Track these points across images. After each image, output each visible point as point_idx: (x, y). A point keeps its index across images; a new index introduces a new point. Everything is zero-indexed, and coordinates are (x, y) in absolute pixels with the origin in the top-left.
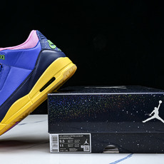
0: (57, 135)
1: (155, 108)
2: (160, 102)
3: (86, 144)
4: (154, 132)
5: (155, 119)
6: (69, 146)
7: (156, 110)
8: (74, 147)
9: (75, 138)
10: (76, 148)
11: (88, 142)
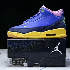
0: (12, 58)
1: (57, 46)
2: (59, 43)
3: (25, 63)
4: (56, 57)
5: (57, 51)
6: (17, 63)
7: (57, 47)
8: (19, 64)
9: (20, 60)
10: (21, 64)
11: (26, 62)
